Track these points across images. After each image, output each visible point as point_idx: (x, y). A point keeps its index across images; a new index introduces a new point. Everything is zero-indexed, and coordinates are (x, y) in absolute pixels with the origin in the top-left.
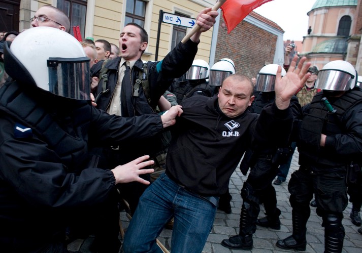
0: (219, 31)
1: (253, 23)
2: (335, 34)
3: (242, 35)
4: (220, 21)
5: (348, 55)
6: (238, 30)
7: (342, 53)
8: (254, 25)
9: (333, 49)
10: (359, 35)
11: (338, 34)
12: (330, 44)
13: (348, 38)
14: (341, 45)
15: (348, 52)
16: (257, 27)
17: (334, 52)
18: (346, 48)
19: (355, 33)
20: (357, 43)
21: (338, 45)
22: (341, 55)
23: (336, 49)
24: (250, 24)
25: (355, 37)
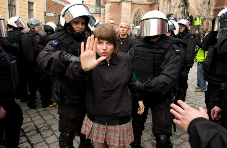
0: (46, 8)
1: (60, 3)
2: (95, 4)
3: (56, 10)
4: (46, 4)
5: (101, 14)
6: (54, 7)
7: (99, 13)
8: (60, 4)
9: (95, 11)
10: (104, 5)
11: (96, 4)
12: (93, 9)
13: (101, 6)
14: (98, 9)
15: (101, 13)
16: (62, 5)
17: (96, 13)
18: (100, 11)
19: (103, 4)
20: (104, 9)
21: (97, 9)
22: (99, 14)
23: (96, 11)
24: (59, 4)
25: (103, 6)
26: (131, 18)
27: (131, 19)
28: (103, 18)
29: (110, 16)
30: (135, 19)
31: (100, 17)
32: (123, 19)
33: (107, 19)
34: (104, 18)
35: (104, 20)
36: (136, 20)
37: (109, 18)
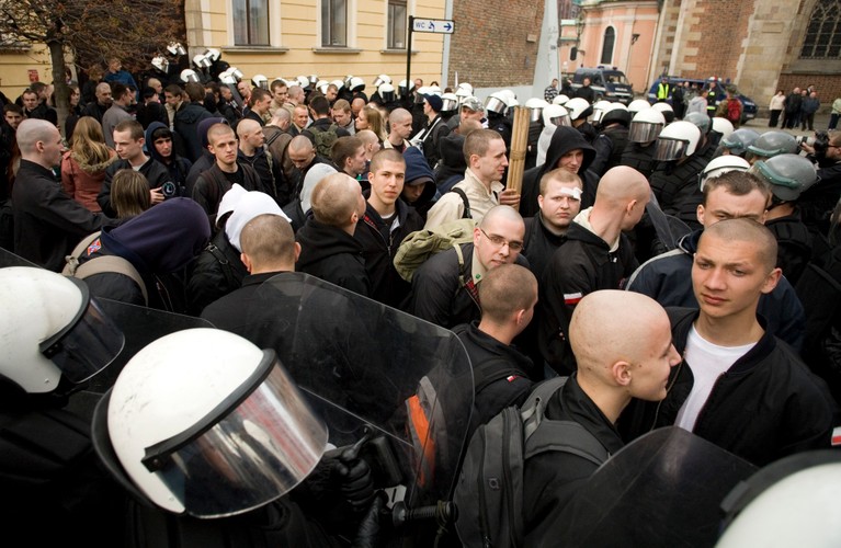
5: (666, 2)
26: (799, 13)
27: (801, 17)
28: (670, 16)
29: (701, 10)
30: (818, 14)
31: (659, 11)
32: (757, 18)
33: (685, 22)
34: (675, 16)
35: (672, 23)
36: (825, 18)
37: (695, 15)
